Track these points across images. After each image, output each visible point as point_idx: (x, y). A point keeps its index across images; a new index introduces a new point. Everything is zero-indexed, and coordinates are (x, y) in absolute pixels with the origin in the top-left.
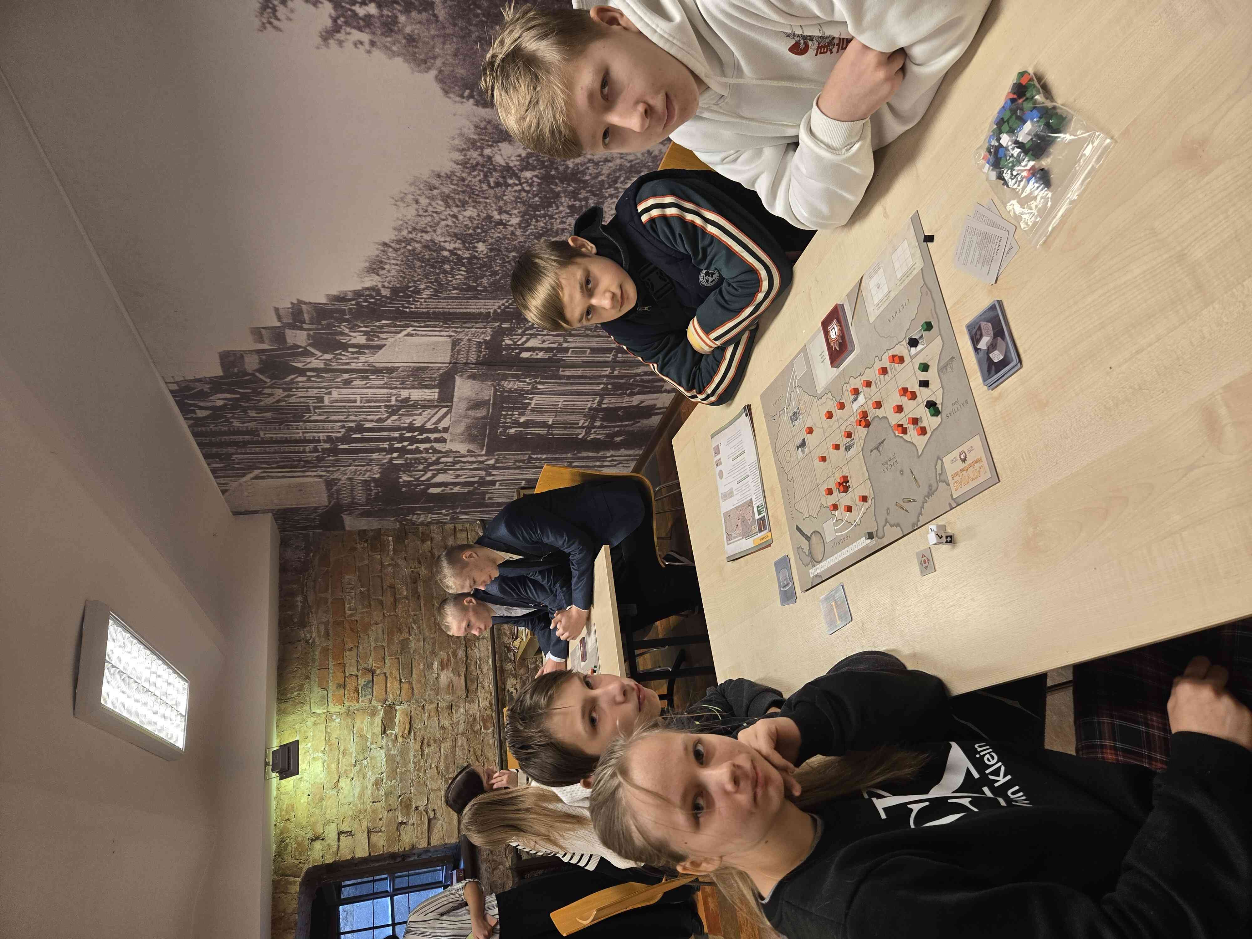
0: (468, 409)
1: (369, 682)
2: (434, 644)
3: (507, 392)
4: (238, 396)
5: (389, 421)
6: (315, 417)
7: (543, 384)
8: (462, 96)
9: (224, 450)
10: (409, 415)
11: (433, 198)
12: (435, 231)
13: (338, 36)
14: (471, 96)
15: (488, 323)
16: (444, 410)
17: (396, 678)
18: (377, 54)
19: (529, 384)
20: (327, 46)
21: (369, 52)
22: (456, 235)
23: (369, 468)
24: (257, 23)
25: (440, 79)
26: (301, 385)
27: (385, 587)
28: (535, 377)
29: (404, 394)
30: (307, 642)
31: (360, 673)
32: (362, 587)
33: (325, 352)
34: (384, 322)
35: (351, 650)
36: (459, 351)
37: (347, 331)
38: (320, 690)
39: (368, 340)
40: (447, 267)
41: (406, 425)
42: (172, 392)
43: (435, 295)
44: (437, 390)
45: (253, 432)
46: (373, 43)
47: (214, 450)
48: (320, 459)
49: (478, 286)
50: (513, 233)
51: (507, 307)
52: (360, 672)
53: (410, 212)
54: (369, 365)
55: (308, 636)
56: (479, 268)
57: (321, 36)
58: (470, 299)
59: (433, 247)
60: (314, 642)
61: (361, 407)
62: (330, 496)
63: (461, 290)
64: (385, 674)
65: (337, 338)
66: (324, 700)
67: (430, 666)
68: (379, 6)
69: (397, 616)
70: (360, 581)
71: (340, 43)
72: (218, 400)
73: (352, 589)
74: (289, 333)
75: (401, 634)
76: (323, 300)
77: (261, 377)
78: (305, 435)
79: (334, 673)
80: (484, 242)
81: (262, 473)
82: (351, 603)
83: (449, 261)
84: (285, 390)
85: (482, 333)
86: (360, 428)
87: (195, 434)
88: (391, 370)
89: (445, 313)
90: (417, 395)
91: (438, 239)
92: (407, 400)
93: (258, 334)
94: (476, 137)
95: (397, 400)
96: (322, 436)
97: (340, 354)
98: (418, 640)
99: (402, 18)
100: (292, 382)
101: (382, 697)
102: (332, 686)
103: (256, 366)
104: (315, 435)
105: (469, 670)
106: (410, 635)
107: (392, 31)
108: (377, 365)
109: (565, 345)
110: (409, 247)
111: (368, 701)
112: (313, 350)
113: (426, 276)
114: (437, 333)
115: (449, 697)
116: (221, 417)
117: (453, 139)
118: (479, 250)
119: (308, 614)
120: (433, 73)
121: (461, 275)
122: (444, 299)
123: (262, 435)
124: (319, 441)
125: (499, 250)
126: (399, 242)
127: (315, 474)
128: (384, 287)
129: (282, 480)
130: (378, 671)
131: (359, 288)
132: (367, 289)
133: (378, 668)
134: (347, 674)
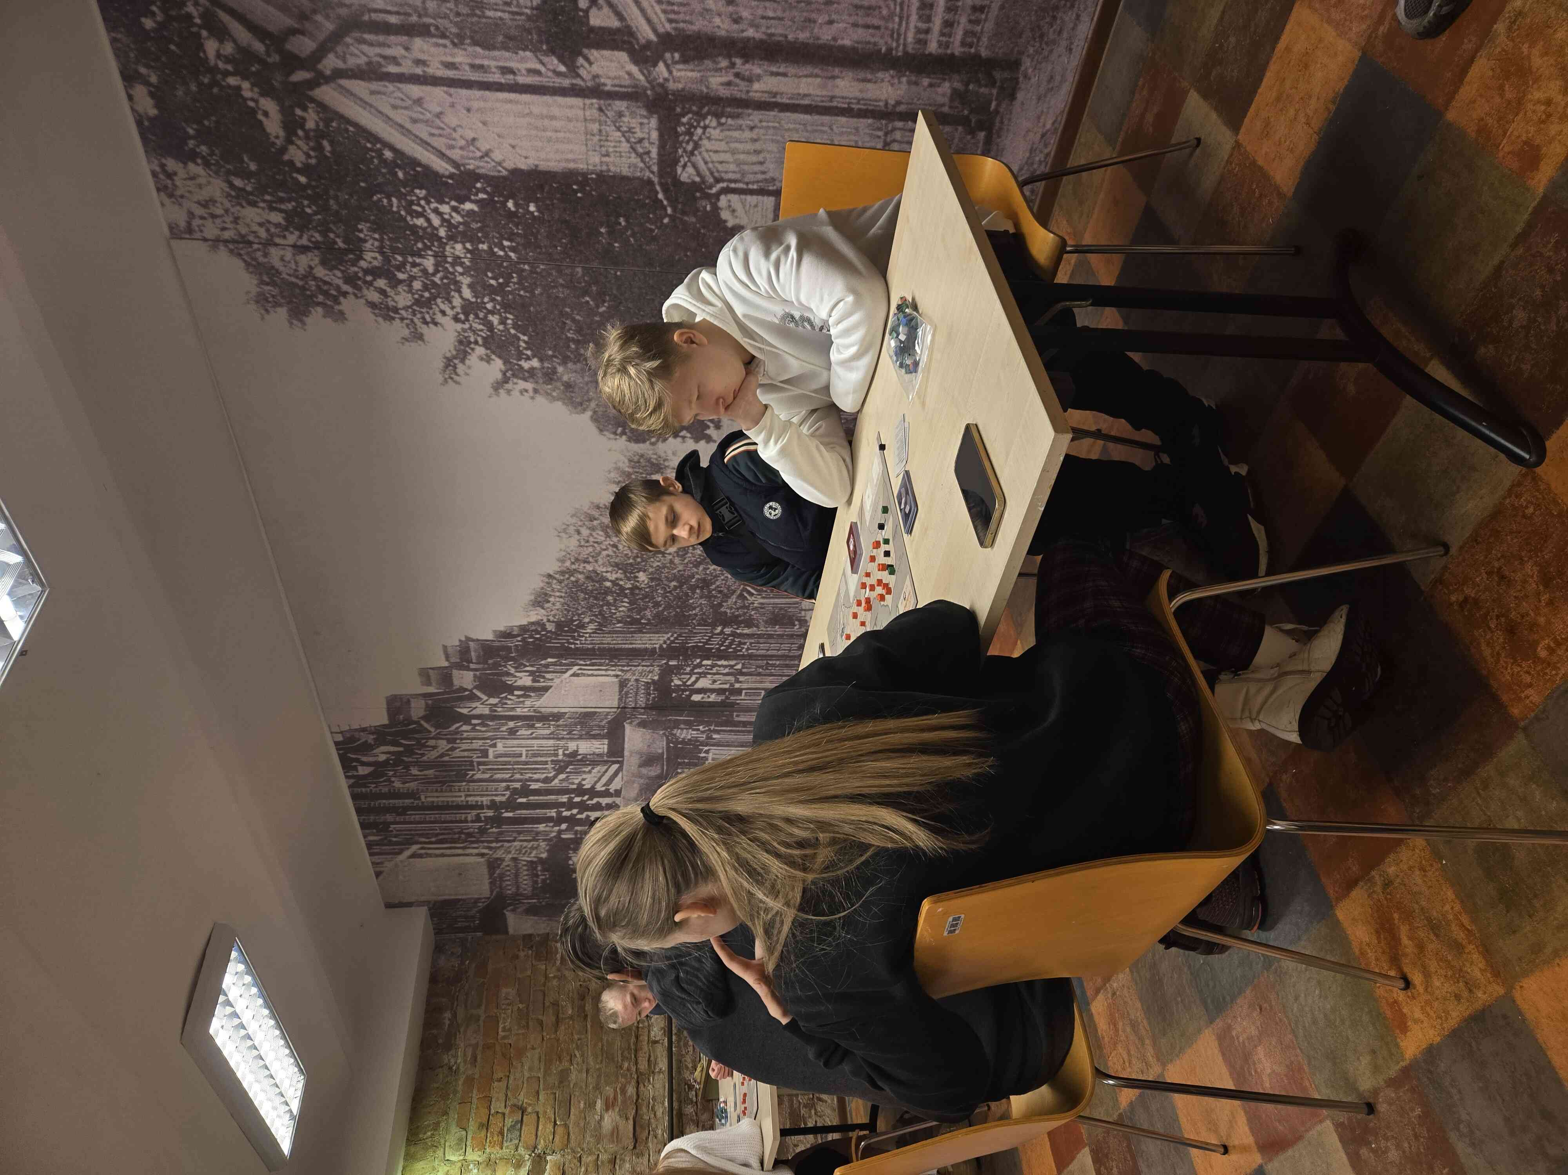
0: (640, 766)
1: (517, 1122)
2: (599, 1076)
3: (681, 743)
4: (401, 749)
5: (556, 781)
6: (479, 776)
7: (718, 732)
8: (615, 433)
9: (382, 818)
10: (577, 773)
11: (593, 529)
12: (596, 561)
13: (507, 386)
14: (623, 433)
15: (654, 660)
16: (615, 767)
17: (549, 1118)
18: (540, 399)
19: (703, 732)
20: (498, 395)
21: (532, 398)
22: (617, 565)
23: (536, 843)
24: (441, 379)
25: (595, 419)
26: (465, 735)
27: (547, 1004)
28: (708, 724)
29: (572, 746)
30: (450, 1068)
31: (507, 1111)
32: (521, 1002)
33: (490, 696)
34: (550, 660)
35: (500, 1080)
36: (627, 693)
37: (512, 671)
38: (458, 1129)
39: (534, 681)
40: (610, 598)
41: (575, 786)
42: (337, 744)
43: (599, 630)
44: (606, 741)
45: (413, 795)
46: (536, 391)
47: (372, 818)
48: (482, 831)
49: (642, 618)
50: (671, 562)
51: (673, 642)
52: (508, 1109)
53: (573, 543)
54: (535, 711)
55: (453, 1061)
56: (642, 599)
57: (493, 387)
58: (634, 632)
59: (595, 577)
60: (458, 1068)
61: (526, 763)
62: (492, 883)
63: (626, 623)
64: (537, 1113)
65: (504, 679)
66: (461, 1144)
67: (591, 1105)
68: (541, 360)
69: (558, 1040)
70: (520, 996)
71: (509, 392)
72: (381, 754)
73: (508, 1005)
74: (455, 673)
75: (561, 1062)
76: (490, 637)
77: (426, 725)
78: (469, 799)
79: (477, 1108)
80: (645, 571)
81: (422, 848)
82: (506, 1022)
83: (612, 592)
84: (449, 741)
85: (650, 672)
86: (525, 791)
87: (355, 797)
88: (557, 717)
89: (610, 650)
90: (585, 747)
91: (600, 569)
92: (575, 753)
93: (425, 675)
94: (630, 470)
95: (564, 755)
96: (486, 800)
97: (506, 698)
98: (580, 1071)
99: (560, 369)
100: (456, 732)
101: (531, 1142)
102: (472, 1126)
103: (422, 713)
104: (478, 799)
105: (640, 1112)
106: (572, 1064)
107: (551, 379)
108: (543, 710)
109: (737, 686)
110: (572, 579)
111: (513, 1147)
112: (479, 694)
113: (590, 608)
114: (603, 673)
115: (612, 1147)
116: (383, 774)
117: (610, 472)
118: (641, 579)
119: (455, 1034)
120: (589, 413)
121: (624, 606)
122: (609, 633)
123: (423, 797)
124: (481, 807)
125: (659, 579)
126: (562, 573)
127: (475, 851)
128: (549, 621)
129: (441, 859)
130: (529, 1110)
131: (524, 622)
132: (533, 623)
133: (530, 1105)
134: (493, 1111)
